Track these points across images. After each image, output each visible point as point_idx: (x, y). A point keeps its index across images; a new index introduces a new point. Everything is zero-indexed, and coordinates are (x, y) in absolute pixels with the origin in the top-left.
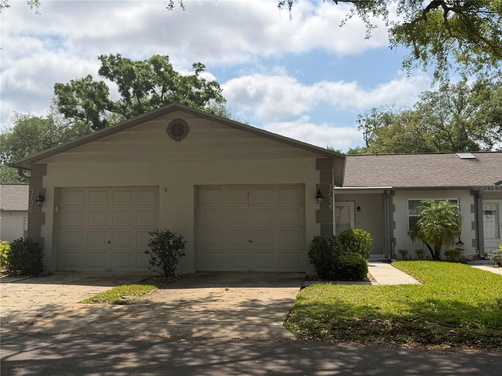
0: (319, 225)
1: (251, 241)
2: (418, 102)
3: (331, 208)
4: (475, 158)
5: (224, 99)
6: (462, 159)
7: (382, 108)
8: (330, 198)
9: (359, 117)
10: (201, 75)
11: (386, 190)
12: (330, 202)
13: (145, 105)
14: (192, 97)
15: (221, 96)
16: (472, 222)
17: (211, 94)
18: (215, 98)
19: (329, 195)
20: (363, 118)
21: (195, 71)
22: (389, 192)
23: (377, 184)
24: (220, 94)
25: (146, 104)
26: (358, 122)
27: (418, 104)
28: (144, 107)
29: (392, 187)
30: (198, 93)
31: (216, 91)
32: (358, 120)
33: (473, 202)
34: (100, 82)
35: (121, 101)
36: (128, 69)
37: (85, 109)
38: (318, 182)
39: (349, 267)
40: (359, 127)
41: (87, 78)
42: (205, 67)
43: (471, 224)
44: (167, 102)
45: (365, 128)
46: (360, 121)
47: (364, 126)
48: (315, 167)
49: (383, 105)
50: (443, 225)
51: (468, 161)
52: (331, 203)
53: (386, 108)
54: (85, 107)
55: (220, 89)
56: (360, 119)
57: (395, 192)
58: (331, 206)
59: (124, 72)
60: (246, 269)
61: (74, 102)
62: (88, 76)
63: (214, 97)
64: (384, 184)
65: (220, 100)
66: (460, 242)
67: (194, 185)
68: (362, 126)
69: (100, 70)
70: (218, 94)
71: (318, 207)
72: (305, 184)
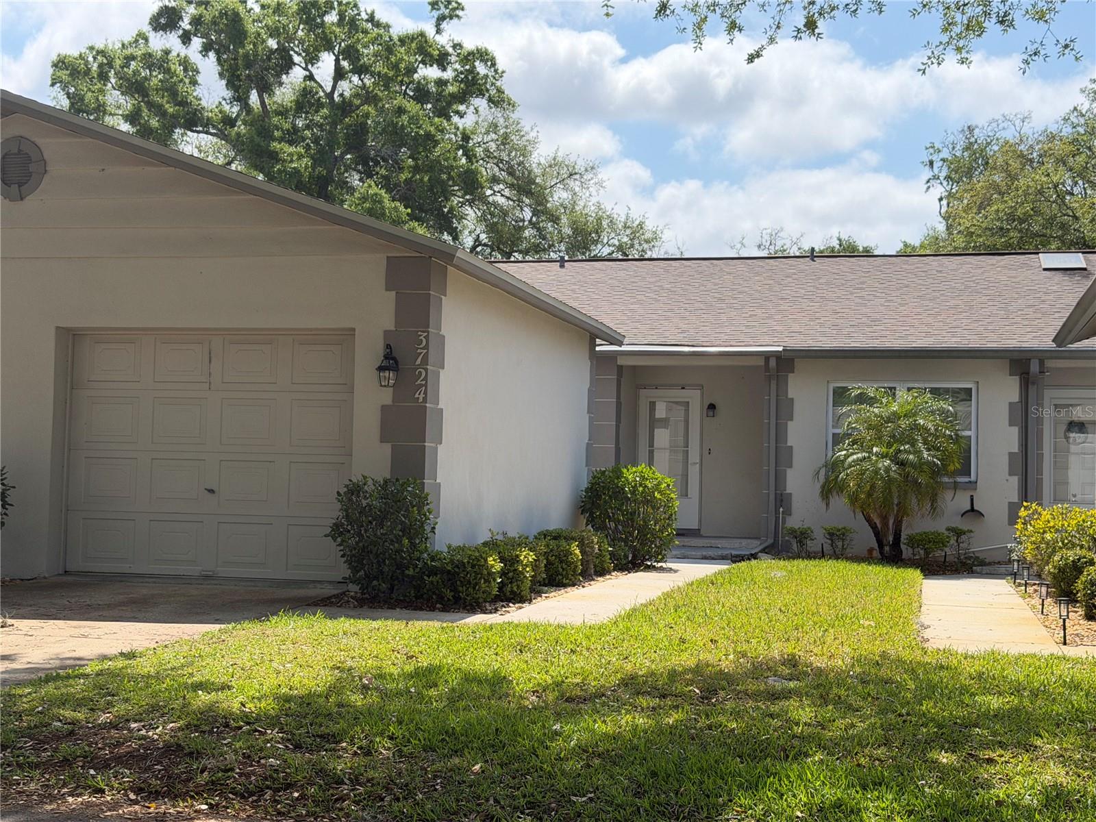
0: (387, 448)
1: (211, 491)
2: (1075, 109)
3: (421, 400)
4: (1085, 269)
5: (509, 99)
6: (1045, 269)
7: (994, 125)
8: (420, 372)
9: (931, 150)
10: (449, 32)
11: (767, 356)
12: (419, 382)
13: (278, 113)
14: (422, 94)
15: (500, 91)
16: (1011, 454)
17: (471, 86)
18: (484, 95)
19: (418, 362)
20: (942, 155)
21: (434, 21)
22: (773, 363)
23: (749, 340)
24: (498, 84)
25: (283, 112)
26: (927, 167)
27: (1076, 114)
28: (275, 120)
29: (780, 349)
30: (441, 83)
31: (486, 76)
32: (926, 160)
33: (1015, 397)
34: (162, 51)
35: (223, 103)
36: (226, 14)
37: (132, 123)
38: (391, 326)
39: (433, 572)
40: (928, 182)
41: (136, 41)
42: (463, 9)
43: (1007, 457)
44: (345, 107)
45: (945, 183)
46: (931, 163)
47: (942, 178)
48: (383, 281)
49: (996, 118)
50: (895, 459)
51: (1059, 275)
52: (421, 386)
53: (1005, 125)
54: (132, 118)
55: (496, 71)
56: (935, 158)
57: (796, 364)
58: (422, 395)
59: (214, 23)
60: (195, 570)
61: (99, 106)
62: (137, 35)
63: (481, 94)
64: (767, 340)
65: (498, 101)
66: (972, 511)
67: (58, 328)
68: (936, 177)
69: (154, 16)
70: (493, 84)
71: (386, 397)
72: (354, 330)
